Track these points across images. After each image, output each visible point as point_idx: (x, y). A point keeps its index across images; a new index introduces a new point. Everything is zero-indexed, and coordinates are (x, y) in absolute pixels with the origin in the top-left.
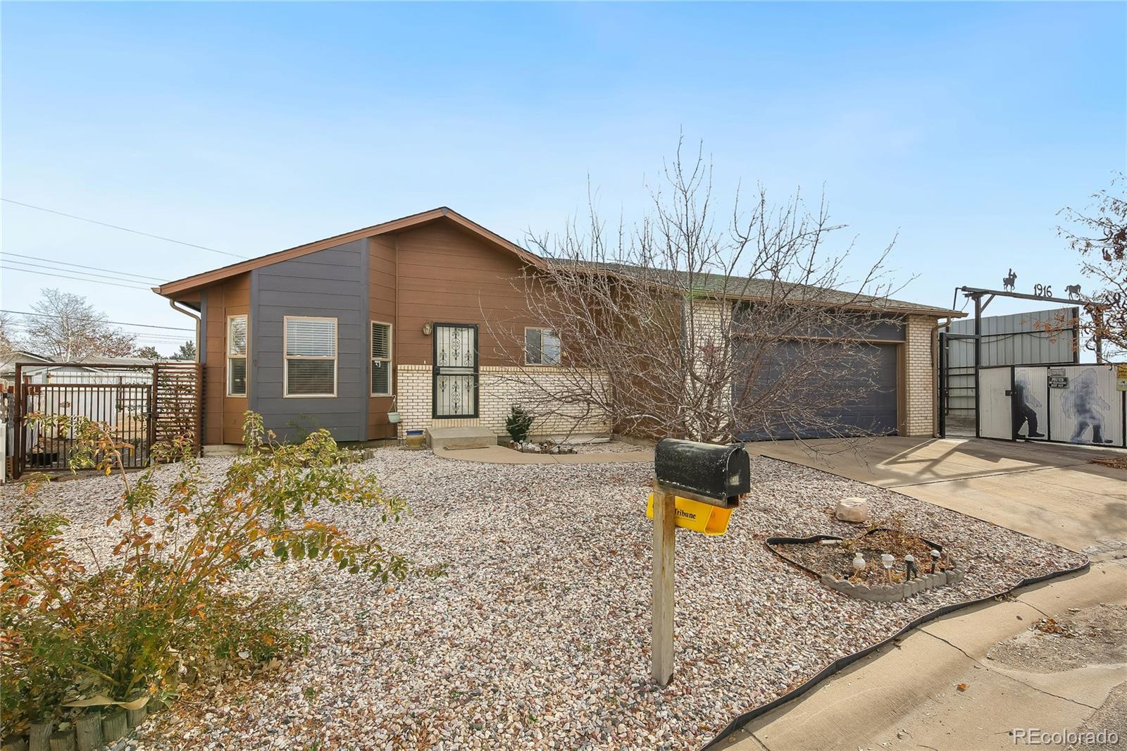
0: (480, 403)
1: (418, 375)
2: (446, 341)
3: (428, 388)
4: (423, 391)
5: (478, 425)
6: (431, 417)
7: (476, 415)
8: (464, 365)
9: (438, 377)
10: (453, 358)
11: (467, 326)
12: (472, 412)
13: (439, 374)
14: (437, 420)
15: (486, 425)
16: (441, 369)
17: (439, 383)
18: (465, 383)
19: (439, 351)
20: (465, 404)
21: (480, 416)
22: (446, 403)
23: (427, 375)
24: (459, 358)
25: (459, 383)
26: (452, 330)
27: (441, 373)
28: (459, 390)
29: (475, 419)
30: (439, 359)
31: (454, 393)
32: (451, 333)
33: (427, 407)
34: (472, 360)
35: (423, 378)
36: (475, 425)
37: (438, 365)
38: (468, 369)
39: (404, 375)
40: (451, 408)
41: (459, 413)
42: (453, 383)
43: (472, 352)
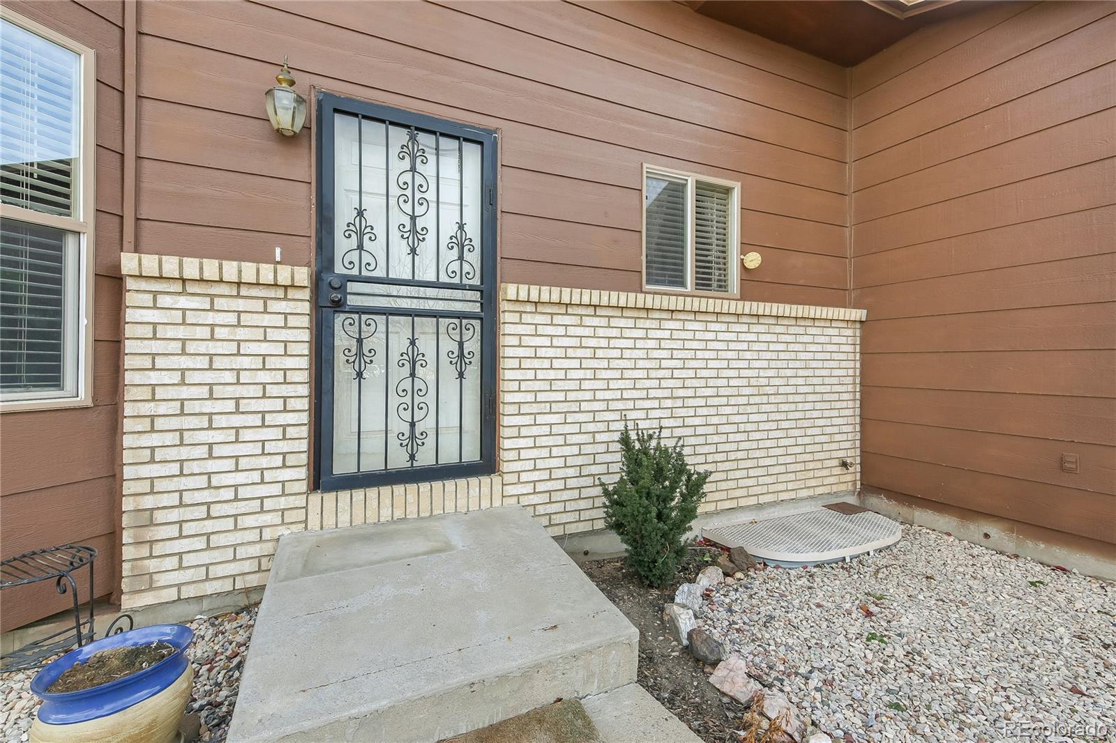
0: (506, 421)
1: (241, 304)
2: (374, 183)
3: (289, 363)
4: (264, 377)
5: (497, 503)
6: (303, 486)
7: (487, 464)
8: (444, 279)
9: (339, 319)
10: (400, 248)
11: (460, 135)
12: (472, 454)
13: (338, 306)
14: (330, 497)
15: (525, 501)
16: (352, 286)
17: (343, 340)
18: (449, 345)
19: (344, 214)
20: (449, 418)
21: (505, 467)
22: (373, 420)
23: (283, 306)
24: (427, 248)
25: (426, 345)
26: (399, 136)
27: (352, 301)
28: (426, 374)
29: (485, 480)
30: (343, 244)
31: (407, 384)
32: (395, 150)
33: (284, 447)
34: (474, 257)
35: (266, 320)
36: (485, 504)
37: (339, 269)
38: (458, 294)
39: (164, 301)
40: (394, 442)
41: (425, 458)
42: (399, 343)
43: (473, 230)
